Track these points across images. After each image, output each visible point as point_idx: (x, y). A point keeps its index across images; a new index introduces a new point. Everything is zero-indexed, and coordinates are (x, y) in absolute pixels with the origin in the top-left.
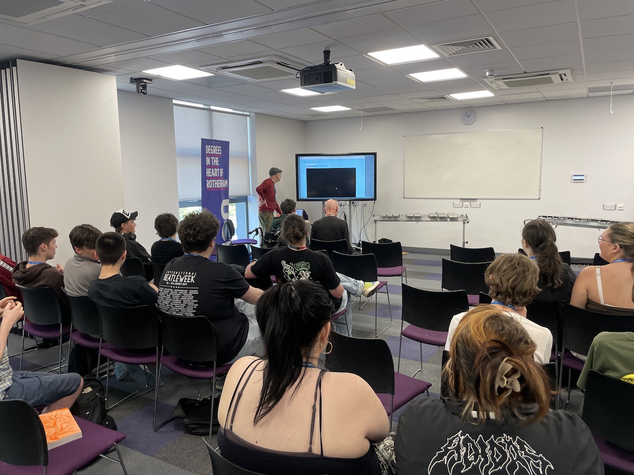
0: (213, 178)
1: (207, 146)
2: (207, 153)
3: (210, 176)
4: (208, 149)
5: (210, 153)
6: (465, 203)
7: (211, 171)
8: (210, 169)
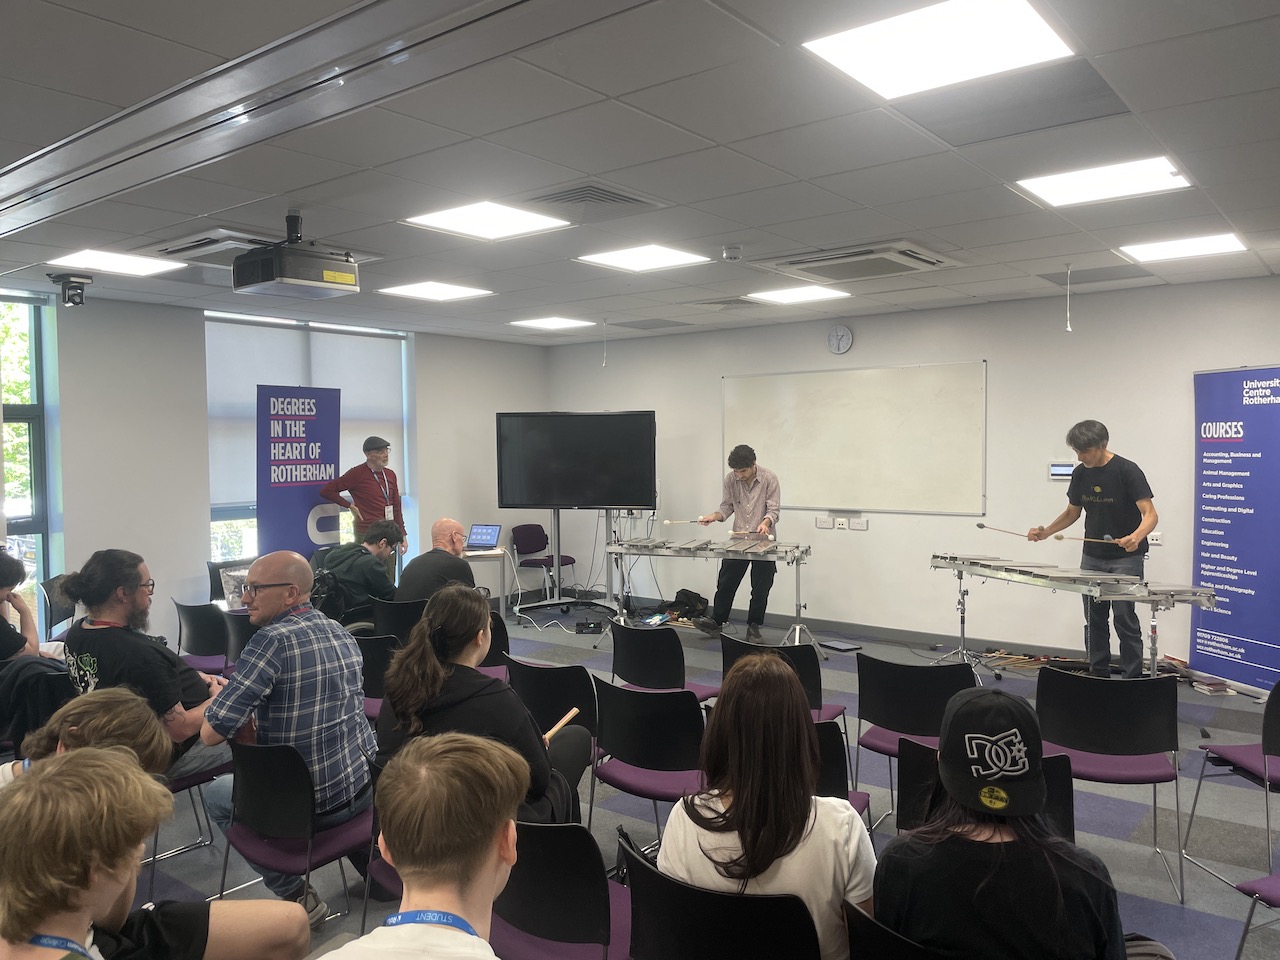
0: (288, 462)
1: (272, 399)
2: (273, 412)
3: (281, 458)
4: (277, 406)
5: (281, 413)
6: (839, 519)
7: (284, 448)
8: (283, 445)
